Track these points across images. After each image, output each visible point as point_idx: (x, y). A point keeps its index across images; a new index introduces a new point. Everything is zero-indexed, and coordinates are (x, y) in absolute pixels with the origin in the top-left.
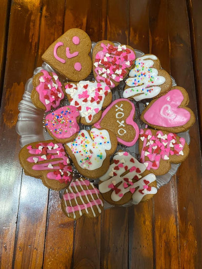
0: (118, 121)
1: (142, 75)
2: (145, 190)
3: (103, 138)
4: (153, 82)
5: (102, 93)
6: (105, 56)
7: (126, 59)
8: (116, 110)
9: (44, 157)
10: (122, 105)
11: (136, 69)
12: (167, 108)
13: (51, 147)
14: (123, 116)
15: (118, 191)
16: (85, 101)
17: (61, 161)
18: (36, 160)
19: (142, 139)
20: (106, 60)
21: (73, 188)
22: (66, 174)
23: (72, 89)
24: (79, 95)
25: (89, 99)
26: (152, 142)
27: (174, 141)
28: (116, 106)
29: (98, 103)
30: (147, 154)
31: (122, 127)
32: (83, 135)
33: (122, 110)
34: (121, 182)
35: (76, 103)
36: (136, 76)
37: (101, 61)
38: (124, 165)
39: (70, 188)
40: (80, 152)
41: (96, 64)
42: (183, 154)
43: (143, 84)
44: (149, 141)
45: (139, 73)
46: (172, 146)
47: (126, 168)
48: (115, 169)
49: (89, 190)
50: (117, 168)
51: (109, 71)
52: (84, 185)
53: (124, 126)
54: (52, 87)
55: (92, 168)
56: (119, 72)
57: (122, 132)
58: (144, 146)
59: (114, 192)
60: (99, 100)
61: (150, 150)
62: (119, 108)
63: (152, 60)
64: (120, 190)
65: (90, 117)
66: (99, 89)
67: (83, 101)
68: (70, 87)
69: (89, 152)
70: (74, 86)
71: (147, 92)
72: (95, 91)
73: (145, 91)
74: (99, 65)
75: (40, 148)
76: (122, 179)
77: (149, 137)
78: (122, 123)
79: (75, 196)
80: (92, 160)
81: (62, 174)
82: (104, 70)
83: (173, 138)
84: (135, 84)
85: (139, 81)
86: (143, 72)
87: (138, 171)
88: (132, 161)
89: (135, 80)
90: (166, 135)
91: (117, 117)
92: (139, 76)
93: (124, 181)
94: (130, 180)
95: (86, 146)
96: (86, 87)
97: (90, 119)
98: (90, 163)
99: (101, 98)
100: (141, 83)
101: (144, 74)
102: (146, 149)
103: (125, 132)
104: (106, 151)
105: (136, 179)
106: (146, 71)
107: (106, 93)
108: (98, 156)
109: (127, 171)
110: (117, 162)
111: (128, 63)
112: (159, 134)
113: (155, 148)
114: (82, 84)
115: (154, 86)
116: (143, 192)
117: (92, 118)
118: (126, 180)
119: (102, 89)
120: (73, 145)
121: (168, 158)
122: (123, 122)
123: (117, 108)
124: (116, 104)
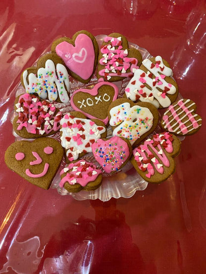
0: (97, 103)
1: (46, 84)
2: (160, 65)
3: (119, 112)
4: (53, 72)
5: (72, 121)
6: (31, 124)
7: (31, 103)
8: (85, 106)
9: (154, 160)
10: (78, 102)
11: (39, 93)
12: (76, 57)
13: (140, 158)
14: (90, 99)
15: (167, 89)
16: (83, 137)
17: (151, 145)
18: (159, 166)
19: (109, 78)
20: (35, 123)
21: (173, 129)
22: (162, 138)
23: (73, 153)
24: (79, 144)
25: (81, 133)
26: (112, 68)
27: (109, 47)
28: (81, 107)
29: (83, 123)
30: (124, 71)
31: (101, 98)
32: (119, 132)
33: (84, 101)
34: (157, 88)
35: (88, 145)
36: (47, 91)
37: (38, 128)
38: (140, 89)
39: (174, 131)
40: (137, 131)
41: (42, 132)
42: (120, 38)
43: (54, 82)
44: (110, 71)
45: (44, 87)
46: (114, 48)
47: (142, 87)
48: (146, 97)
49: (173, 114)
50: (144, 95)
51: (47, 119)
52: (168, 119)
53: (100, 96)
54: (78, 171)
55: (151, 116)
56: (45, 108)
57: (106, 98)
58: (116, 75)
59: (168, 92)
60: (80, 123)
61: (119, 69)
62: (83, 104)
63: (28, 76)
65: (100, 129)
66: (70, 125)
68: (71, 155)
69: (136, 122)
72: (72, 128)
73: (61, 80)
74: (42, 129)
75: (145, 166)
76: (154, 88)
77: (107, 71)
78: (98, 99)
79: (181, 124)
80: (143, 118)
81: (164, 140)
82: (46, 123)
83: (106, 48)
84: (55, 91)
85: (52, 87)
86: (42, 84)
87: (143, 75)
88: (134, 83)
89: (51, 91)
90: (103, 55)
91: (93, 104)
92: (47, 87)
93: (157, 85)
94: (154, 80)
95: (130, 126)
96: (68, 139)
97: (102, 129)
98: (147, 119)
99: (78, 122)
100: (53, 85)
101: (44, 82)
102: (119, 72)
103: (106, 94)
104: (131, 107)
105: (151, 76)
106: (40, 81)
107: (72, 117)
108: (138, 113)
109: (145, 85)
110: (138, 97)
111: (35, 100)
112: (104, 61)
113: (117, 64)
114: (65, 144)
115: (56, 71)
116: (162, 67)
117: (101, 127)
118: (154, 84)
119: (68, 122)
120: (131, 139)
121: (126, 50)
122: (96, 98)
123: (83, 106)
124: (79, 108)
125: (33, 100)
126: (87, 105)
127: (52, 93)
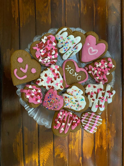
0: (73, 75)
1: (66, 44)
2: (111, 95)
3: (76, 91)
4: (75, 43)
5: (56, 72)
6: (41, 52)
7: (51, 43)
9: (63, 124)
10: (68, 66)
11: (59, 43)
12: (91, 49)
13: (60, 116)
14: (73, 70)
17: (69, 117)
18: (62, 129)
19: (90, 72)
20: (43, 54)
21: (84, 122)
22: (76, 120)
23: (40, 82)
24: (47, 82)
25: (53, 79)
26: (96, 71)
27: (106, 63)
29: (59, 77)
30: (98, 78)
31: (77, 76)
32: (66, 97)
33: (70, 68)
34: (99, 101)
35: (49, 87)
36: (63, 46)
37: (41, 57)
38: (93, 92)
39: (83, 123)
40: (72, 105)
41: (40, 60)
42: (114, 66)
43: (70, 47)
44: (94, 71)
46: (107, 66)
47: (95, 93)
48: (91, 98)
49: (91, 117)
50: (92, 96)
51: (49, 57)
52: (87, 117)
53: (78, 74)
54: (34, 93)
55: (83, 107)
56: (54, 52)
58: (93, 75)
59: (100, 108)
60: (58, 76)
61: (98, 75)
62: (68, 69)
63: (65, 31)
64: (101, 105)
65: (61, 87)
66: (53, 71)
67: (51, 83)
68: (39, 82)
69: (76, 102)
70: (40, 80)
72: (52, 74)
73: (74, 50)
74: (42, 59)
75: (58, 122)
76: (98, 100)
77: (93, 69)
78: (76, 74)
79: (88, 124)
80: (80, 105)
81: (75, 122)
82: (46, 59)
84: (65, 50)
85: (67, 48)
86: (66, 42)
87: (101, 90)
88: (95, 87)
89: (64, 48)
90: (100, 63)
91: (71, 74)
93: (100, 100)
94: (102, 97)
95: (72, 101)
96: (46, 75)
97: (62, 88)
98: (81, 106)
99: (58, 74)
100: (68, 48)
101: (67, 42)
102: (96, 75)
103: (80, 77)
104: (82, 95)
105: (103, 94)
106: (66, 40)
107: (58, 70)
108: (81, 100)
109: (97, 94)
110: (89, 93)
111: (54, 44)
112: (97, 65)
113: (100, 73)
114: (43, 76)
115: (77, 44)
116: (110, 97)
117: (63, 87)
118: (100, 98)
120: (66, 105)
121: (109, 73)
123: (67, 69)
124: (65, 68)
125: (54, 43)
126: (69, 71)
127: (64, 50)
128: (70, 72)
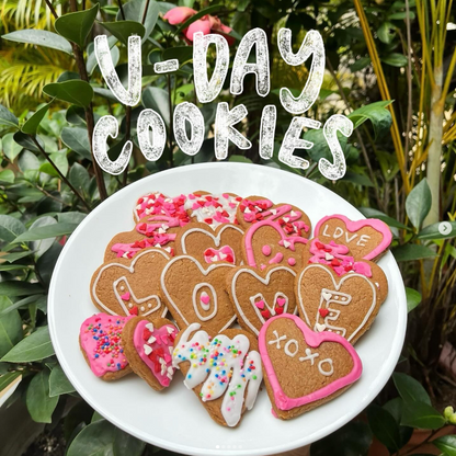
0: (302, 359)
8: (278, 347)
11: (194, 363)
14: (296, 343)
28: (271, 342)
36: (209, 372)
43: (232, 369)
45: (210, 361)
53: (317, 355)
57: (326, 367)
62: (278, 340)
71: (251, 373)
78: (310, 355)
89: (217, 376)
91: (292, 355)
92: (215, 364)
103: (330, 360)
122: (308, 351)
123: (276, 344)
124: (266, 342)
126: (282, 348)
128: (287, 351)
